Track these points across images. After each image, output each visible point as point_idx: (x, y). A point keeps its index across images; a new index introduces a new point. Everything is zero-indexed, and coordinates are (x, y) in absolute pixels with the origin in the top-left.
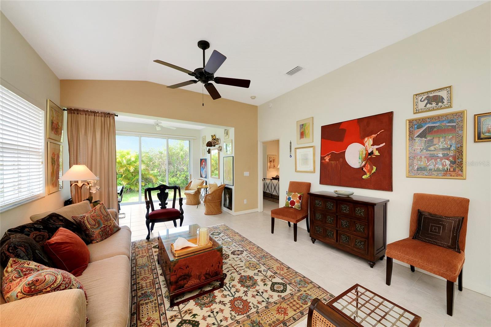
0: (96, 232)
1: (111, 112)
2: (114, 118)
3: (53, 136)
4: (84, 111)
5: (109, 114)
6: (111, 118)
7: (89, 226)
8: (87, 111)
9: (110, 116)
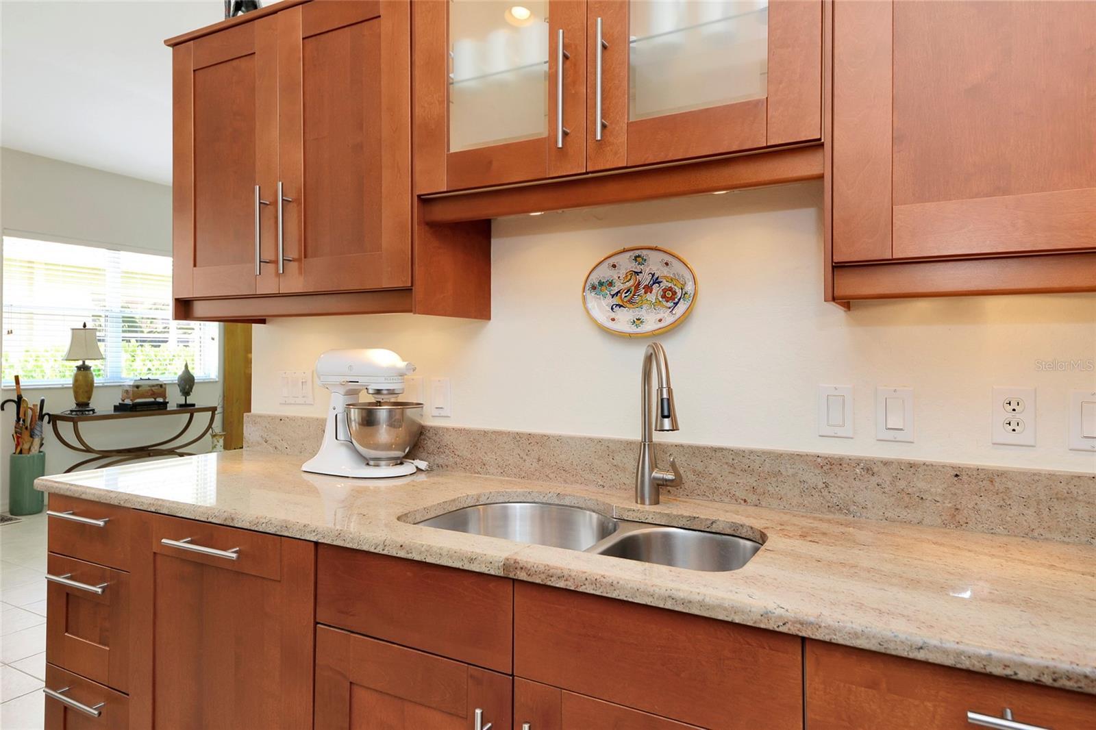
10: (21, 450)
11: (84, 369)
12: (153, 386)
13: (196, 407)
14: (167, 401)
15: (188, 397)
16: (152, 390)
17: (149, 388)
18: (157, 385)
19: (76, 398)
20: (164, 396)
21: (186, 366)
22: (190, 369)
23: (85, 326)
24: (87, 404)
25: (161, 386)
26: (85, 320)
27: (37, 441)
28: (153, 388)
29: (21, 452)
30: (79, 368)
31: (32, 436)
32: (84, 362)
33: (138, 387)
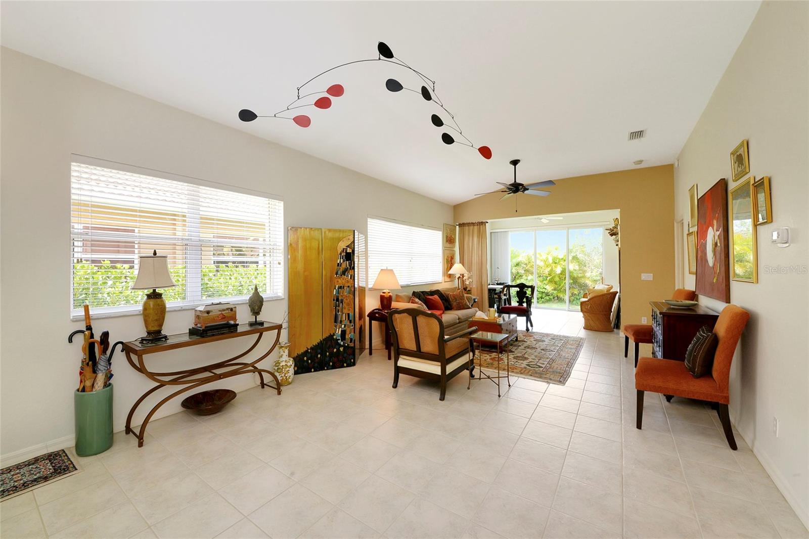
0: (454, 304)
1: (483, 221)
2: (485, 225)
3: (448, 245)
4: (467, 223)
5: (482, 222)
6: (484, 225)
7: (451, 300)
8: (469, 223)
9: (482, 224)
10: (84, 387)
11: (155, 296)
12: (224, 310)
13: (266, 325)
14: (237, 323)
15: (257, 317)
16: (222, 314)
17: (220, 313)
18: (227, 309)
19: (147, 327)
20: (235, 319)
21: (256, 289)
22: (259, 290)
23: (155, 253)
24: (159, 332)
25: (231, 310)
26: (155, 247)
27: (101, 377)
28: (223, 312)
29: (83, 390)
30: (149, 296)
31: (94, 372)
32: (154, 291)
33: (208, 312)
